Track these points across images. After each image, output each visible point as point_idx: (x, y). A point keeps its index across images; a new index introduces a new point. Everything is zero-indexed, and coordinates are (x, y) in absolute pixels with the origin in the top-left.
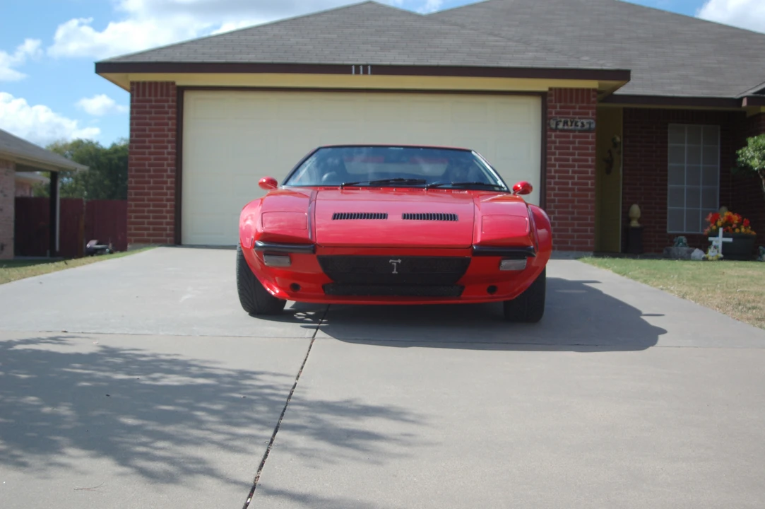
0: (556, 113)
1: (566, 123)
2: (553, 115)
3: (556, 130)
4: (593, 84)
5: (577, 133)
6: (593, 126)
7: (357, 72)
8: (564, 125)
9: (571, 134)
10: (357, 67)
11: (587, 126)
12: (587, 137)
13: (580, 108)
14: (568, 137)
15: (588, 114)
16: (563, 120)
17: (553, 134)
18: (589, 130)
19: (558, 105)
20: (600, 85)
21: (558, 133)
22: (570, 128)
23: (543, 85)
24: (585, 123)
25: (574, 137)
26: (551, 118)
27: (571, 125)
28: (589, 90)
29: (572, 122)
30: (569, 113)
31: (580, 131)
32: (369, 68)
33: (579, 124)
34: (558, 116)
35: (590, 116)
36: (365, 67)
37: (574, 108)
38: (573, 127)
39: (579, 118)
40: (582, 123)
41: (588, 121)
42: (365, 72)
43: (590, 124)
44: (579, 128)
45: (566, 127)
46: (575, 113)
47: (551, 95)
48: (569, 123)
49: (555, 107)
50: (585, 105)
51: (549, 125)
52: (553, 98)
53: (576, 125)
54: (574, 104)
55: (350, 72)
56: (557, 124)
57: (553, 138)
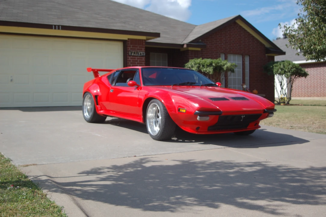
0: (131, 49)
1: (134, 53)
2: (130, 50)
3: (130, 56)
4: (143, 38)
5: (138, 57)
6: (144, 54)
7: (55, 28)
8: (134, 54)
9: (136, 58)
10: (55, 26)
11: (142, 55)
12: (142, 59)
13: (139, 47)
14: (135, 59)
15: (142, 50)
16: (133, 52)
17: (130, 57)
18: (143, 56)
19: (131, 46)
20: (146, 38)
21: (131, 57)
22: (136, 55)
23: (125, 37)
24: (142, 53)
25: (138, 59)
26: (129, 51)
27: (137, 54)
28: (142, 40)
29: (137, 53)
30: (135, 49)
31: (139, 56)
32: (60, 27)
33: (139, 54)
34: (131, 50)
35: (143, 50)
36: (59, 26)
37: (137, 47)
38: (137, 55)
39: (139, 51)
40: (141, 53)
41: (143, 52)
42: (59, 29)
43: (143, 53)
44: (139, 55)
45: (135, 55)
46: (137, 49)
47: (129, 42)
48: (136, 53)
49: (130, 47)
50: (141, 46)
51: (128, 54)
52: (129, 43)
53: (138, 54)
54: (137, 45)
55: (52, 28)
56: (131, 53)
57: (130, 59)
